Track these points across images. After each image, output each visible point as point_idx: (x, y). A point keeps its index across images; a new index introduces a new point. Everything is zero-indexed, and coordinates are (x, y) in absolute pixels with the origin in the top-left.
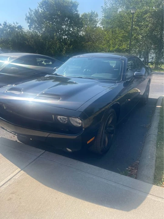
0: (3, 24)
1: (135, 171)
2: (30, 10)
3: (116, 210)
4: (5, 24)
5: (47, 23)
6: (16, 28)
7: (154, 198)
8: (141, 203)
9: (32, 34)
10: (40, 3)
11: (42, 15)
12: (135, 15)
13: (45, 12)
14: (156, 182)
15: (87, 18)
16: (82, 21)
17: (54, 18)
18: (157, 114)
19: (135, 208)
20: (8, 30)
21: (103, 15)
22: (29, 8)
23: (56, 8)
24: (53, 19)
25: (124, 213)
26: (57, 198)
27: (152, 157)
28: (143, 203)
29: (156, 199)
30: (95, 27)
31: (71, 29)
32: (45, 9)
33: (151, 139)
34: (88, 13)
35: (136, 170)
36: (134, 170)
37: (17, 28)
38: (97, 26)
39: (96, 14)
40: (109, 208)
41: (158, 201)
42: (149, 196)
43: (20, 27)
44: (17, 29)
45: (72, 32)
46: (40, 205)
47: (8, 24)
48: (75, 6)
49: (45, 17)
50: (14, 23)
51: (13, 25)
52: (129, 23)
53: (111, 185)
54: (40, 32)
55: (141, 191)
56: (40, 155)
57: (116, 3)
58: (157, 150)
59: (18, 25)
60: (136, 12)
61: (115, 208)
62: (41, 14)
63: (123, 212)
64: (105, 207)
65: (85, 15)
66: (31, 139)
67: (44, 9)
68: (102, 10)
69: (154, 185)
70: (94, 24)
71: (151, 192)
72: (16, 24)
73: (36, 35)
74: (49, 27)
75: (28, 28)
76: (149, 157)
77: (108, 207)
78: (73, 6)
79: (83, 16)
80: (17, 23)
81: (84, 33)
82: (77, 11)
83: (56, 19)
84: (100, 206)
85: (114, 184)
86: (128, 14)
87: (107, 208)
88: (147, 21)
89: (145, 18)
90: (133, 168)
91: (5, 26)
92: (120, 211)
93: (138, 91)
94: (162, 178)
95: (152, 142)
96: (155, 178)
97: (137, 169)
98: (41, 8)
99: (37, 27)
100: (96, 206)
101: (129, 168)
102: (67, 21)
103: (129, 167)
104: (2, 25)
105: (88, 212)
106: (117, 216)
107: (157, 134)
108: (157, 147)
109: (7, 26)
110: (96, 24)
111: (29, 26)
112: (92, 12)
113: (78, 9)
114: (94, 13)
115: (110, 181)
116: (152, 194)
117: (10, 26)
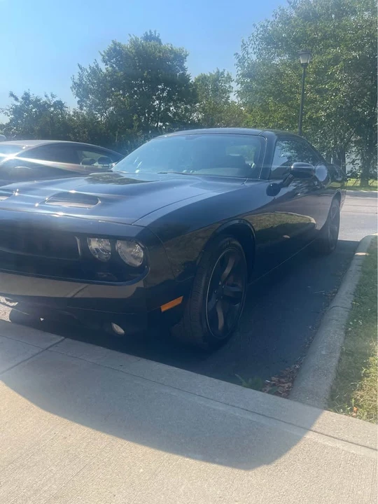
0: (22, 98)
1: (286, 385)
2: (81, 69)
3: (215, 466)
4: (26, 97)
5: (117, 95)
6: (50, 106)
7: (321, 440)
8: (286, 451)
9: (84, 119)
10: (103, 54)
11: (109, 79)
12: (310, 69)
13: (115, 72)
14: (334, 405)
15: (206, 85)
16: (196, 89)
17: (136, 85)
18: (354, 267)
19: (269, 463)
20: (34, 110)
21: (239, 72)
22: (79, 65)
23: (139, 62)
24: (132, 87)
25: (238, 473)
26: (65, 438)
27: (330, 353)
28: (293, 451)
29: (329, 443)
30: (226, 102)
31: (171, 109)
32: (114, 66)
33: (335, 316)
34: (209, 75)
35: (290, 384)
36: (284, 383)
37: (52, 106)
38: (230, 101)
39: (228, 75)
40: (198, 462)
41: (332, 448)
42: (310, 436)
43: (59, 105)
44: (52, 109)
45: (175, 114)
46: (20, 451)
47: (32, 98)
48: (180, 57)
49: (116, 83)
50: (46, 96)
51: (44, 99)
52: (297, 87)
53: (214, 410)
54: (102, 115)
55: (290, 424)
56: (51, 346)
57: (267, 48)
58: (345, 339)
59: (55, 100)
60: (311, 62)
61: (214, 462)
62: (106, 76)
63: (236, 471)
64: (188, 459)
65: (203, 79)
66: (42, 319)
67: (112, 66)
68: (236, 61)
69: (327, 412)
70: (223, 97)
71: (316, 426)
72: (50, 97)
73: (92, 120)
74: (123, 103)
75: (77, 106)
76: (324, 353)
77: (195, 458)
78: (174, 59)
79: (198, 80)
80: (53, 96)
81: (200, 116)
82: (184, 69)
83: (140, 86)
84: (176, 457)
85: (222, 408)
86: (295, 68)
87: (191, 461)
88: (336, 80)
89: (333, 74)
90: (283, 380)
91: (25, 103)
92: (228, 470)
93: (310, 220)
94: (351, 398)
95: (334, 322)
96: (332, 397)
97: (292, 382)
98: (106, 65)
99: (98, 104)
100: (166, 456)
101: (271, 381)
102: (163, 90)
103: (273, 378)
104: (20, 99)
105: (141, 470)
106: (216, 480)
107: (350, 305)
108: (347, 332)
109: (30, 102)
110: (229, 97)
111: (78, 102)
112: (218, 72)
113: (186, 65)
114: (222, 73)
115: (212, 402)
116: (318, 431)
117: (37, 103)
